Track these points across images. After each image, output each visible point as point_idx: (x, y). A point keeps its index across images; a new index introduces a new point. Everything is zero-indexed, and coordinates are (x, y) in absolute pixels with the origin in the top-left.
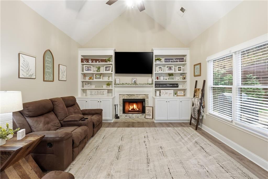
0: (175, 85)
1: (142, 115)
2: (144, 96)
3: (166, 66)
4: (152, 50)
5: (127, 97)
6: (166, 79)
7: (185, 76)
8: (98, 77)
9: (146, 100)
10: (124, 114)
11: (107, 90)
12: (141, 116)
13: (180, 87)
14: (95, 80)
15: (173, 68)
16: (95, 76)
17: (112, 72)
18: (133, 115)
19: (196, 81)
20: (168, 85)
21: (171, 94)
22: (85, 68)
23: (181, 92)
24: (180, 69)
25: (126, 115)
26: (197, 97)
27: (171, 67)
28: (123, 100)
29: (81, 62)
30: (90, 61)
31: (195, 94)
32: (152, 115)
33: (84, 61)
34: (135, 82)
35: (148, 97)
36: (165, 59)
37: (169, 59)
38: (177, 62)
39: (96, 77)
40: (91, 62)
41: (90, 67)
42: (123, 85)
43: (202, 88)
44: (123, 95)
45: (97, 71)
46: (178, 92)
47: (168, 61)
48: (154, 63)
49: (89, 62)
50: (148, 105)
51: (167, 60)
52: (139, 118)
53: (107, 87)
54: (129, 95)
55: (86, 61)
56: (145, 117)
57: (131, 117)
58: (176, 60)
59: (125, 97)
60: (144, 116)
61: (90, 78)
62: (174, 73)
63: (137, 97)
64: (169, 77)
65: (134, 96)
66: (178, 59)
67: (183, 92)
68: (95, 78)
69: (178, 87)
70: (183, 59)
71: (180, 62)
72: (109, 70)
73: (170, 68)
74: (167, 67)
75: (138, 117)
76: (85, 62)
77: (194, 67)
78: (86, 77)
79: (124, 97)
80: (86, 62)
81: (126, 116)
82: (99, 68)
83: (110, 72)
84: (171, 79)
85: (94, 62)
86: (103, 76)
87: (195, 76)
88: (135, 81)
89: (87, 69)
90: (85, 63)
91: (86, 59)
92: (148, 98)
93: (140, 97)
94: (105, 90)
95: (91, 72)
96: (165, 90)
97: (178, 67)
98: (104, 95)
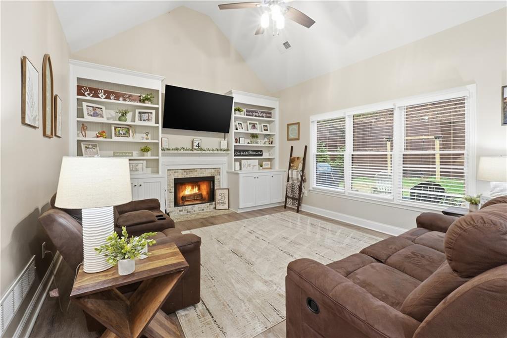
0: (258, 153)
1: (210, 205)
2: (213, 171)
3: (248, 122)
4: (231, 92)
5: (182, 174)
6: (248, 143)
7: (271, 140)
8: (121, 132)
9: (216, 178)
10: (176, 208)
11: (145, 161)
12: (207, 207)
13: (266, 155)
14: (115, 139)
15: (258, 126)
16: (115, 129)
17: (157, 125)
18: (195, 207)
19: (292, 147)
20: (251, 153)
21: (255, 167)
22: (87, 109)
23: (267, 163)
24: (266, 128)
25: (181, 209)
26: (295, 168)
27: (255, 124)
28: (176, 180)
29: (77, 95)
30: (102, 94)
31: (292, 165)
32: (227, 203)
33: (86, 94)
34: (199, 146)
35: (220, 173)
36: (247, 111)
37: (252, 112)
38: (263, 117)
39: (117, 133)
40: (104, 96)
41: (99, 108)
42: (177, 151)
43: (303, 157)
44: (176, 171)
45: (120, 120)
46: (264, 163)
47: (251, 114)
48: (233, 115)
49: (100, 95)
50: (220, 185)
51: (249, 113)
52: (205, 211)
53: (143, 156)
54: (188, 171)
55: (91, 93)
56: (215, 208)
57: (190, 212)
58: (261, 113)
59: (179, 174)
60: (213, 206)
61: (101, 135)
62: (259, 134)
63: (201, 173)
64: (252, 140)
65: (196, 171)
66: (264, 112)
67: (269, 163)
68: (115, 134)
69: (261, 155)
70: (270, 113)
71: (267, 117)
72: (148, 120)
73: (254, 126)
74: (250, 123)
75: (203, 210)
76: (89, 94)
77: (288, 127)
78: (87, 132)
79: (176, 174)
80: (92, 95)
81: (180, 211)
82: (124, 114)
83: (152, 123)
84: (255, 143)
85: (112, 98)
86: (134, 132)
87: (289, 140)
88: (199, 144)
89: (92, 113)
90: (88, 98)
91: (91, 90)
92: (220, 175)
93: (206, 174)
94: (141, 162)
95: (104, 120)
96: (248, 161)
97: (263, 125)
98: (140, 172)
